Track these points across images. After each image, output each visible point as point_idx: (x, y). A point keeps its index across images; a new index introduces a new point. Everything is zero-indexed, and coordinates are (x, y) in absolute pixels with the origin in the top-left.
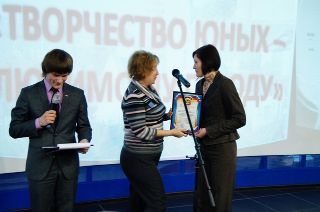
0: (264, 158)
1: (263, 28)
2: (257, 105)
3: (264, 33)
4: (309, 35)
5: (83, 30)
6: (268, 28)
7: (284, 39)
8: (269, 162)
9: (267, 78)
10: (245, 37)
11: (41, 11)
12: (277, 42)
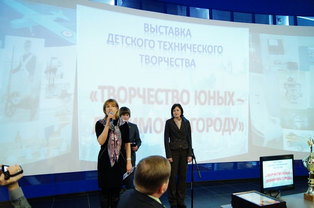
0: (235, 163)
1: (231, 93)
2: (230, 134)
3: (232, 95)
4: (256, 95)
5: (137, 97)
6: (233, 93)
7: (243, 98)
8: (238, 165)
9: (235, 119)
10: (221, 98)
11: (116, 88)
12: (238, 100)
